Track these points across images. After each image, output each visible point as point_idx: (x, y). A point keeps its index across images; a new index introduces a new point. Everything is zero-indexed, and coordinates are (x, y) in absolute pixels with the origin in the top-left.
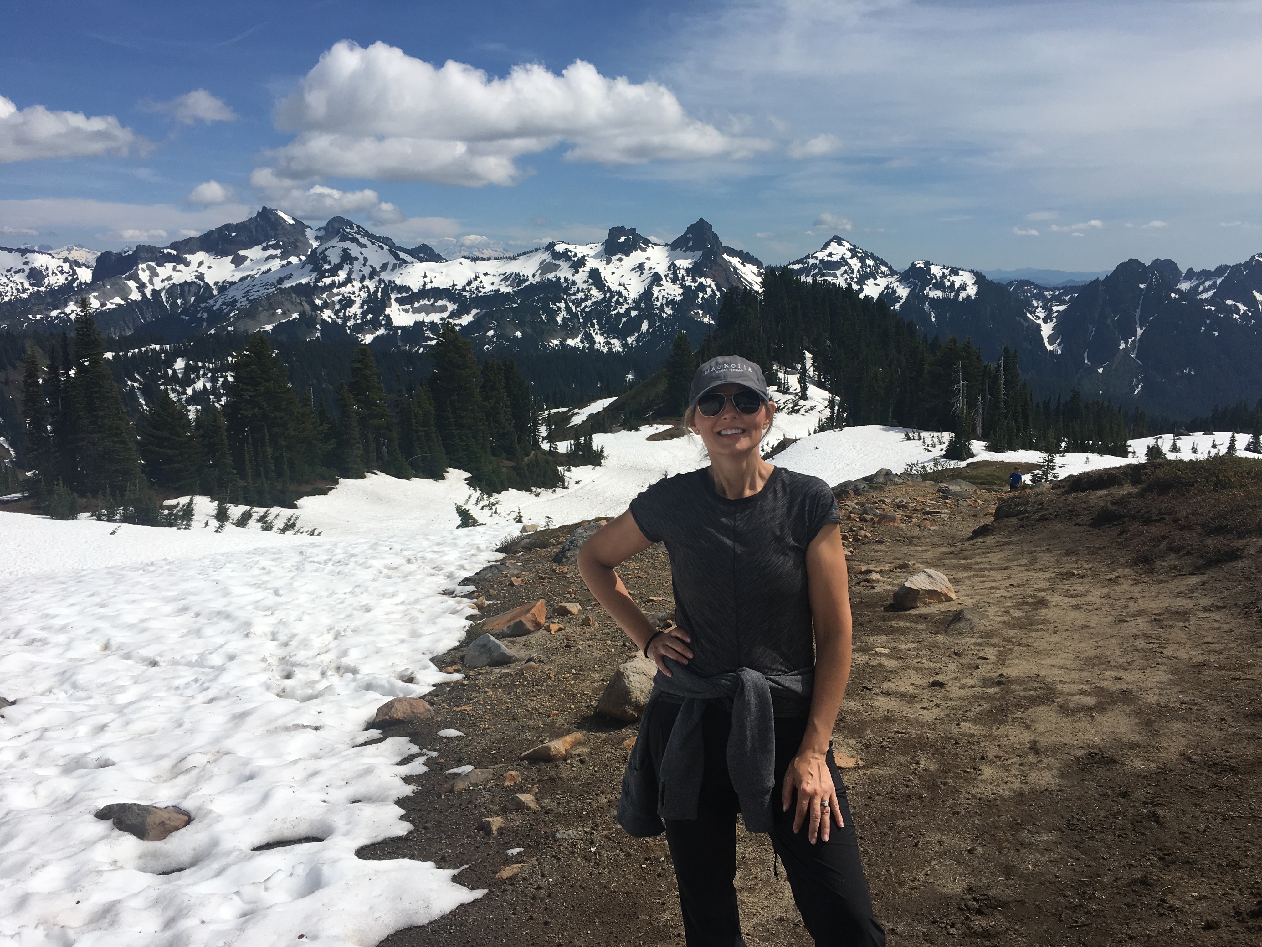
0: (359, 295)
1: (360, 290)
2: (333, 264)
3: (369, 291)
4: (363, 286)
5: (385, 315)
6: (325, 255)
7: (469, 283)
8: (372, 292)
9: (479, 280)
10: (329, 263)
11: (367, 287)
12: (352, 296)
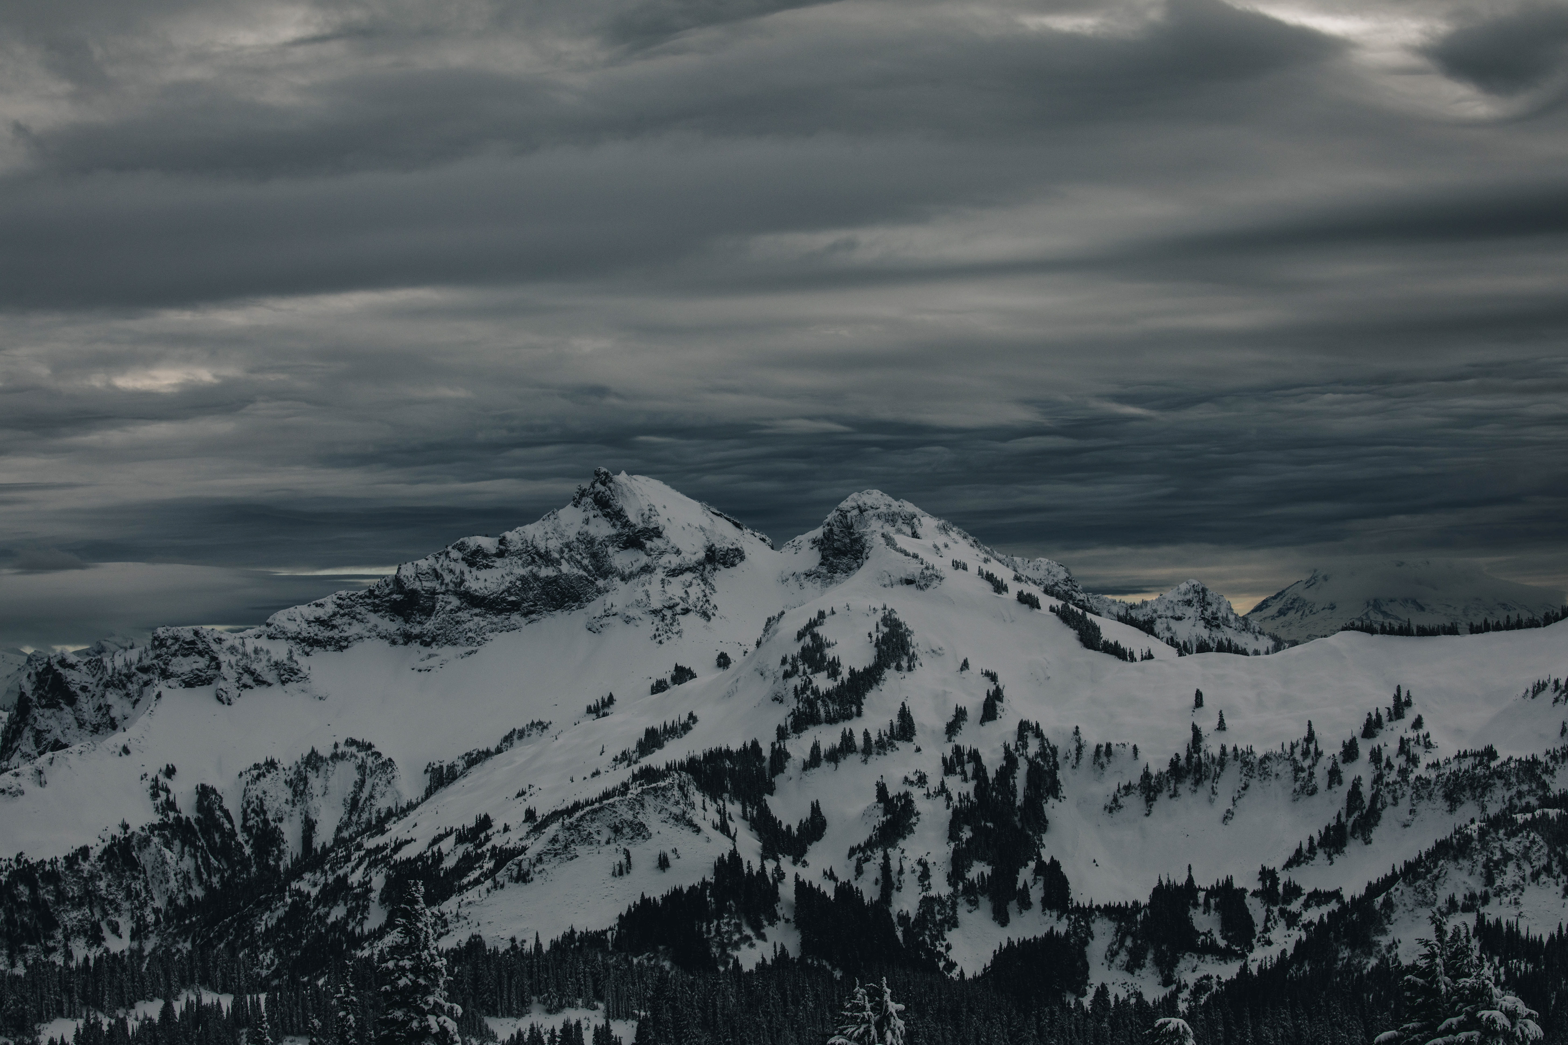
0: (943, 790)
1: (949, 768)
2: (845, 674)
3: (980, 772)
4: (958, 750)
5: (1040, 864)
6: (815, 637)
7: (1372, 727)
8: (991, 774)
9: (1410, 716)
10: (833, 669)
11: (975, 756)
12: (917, 794)
